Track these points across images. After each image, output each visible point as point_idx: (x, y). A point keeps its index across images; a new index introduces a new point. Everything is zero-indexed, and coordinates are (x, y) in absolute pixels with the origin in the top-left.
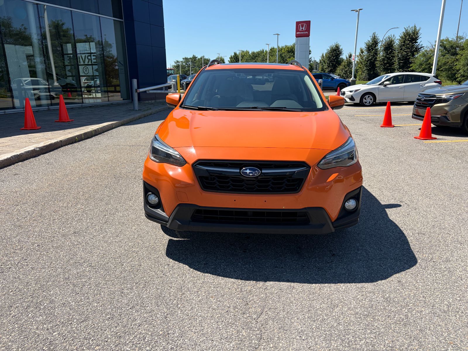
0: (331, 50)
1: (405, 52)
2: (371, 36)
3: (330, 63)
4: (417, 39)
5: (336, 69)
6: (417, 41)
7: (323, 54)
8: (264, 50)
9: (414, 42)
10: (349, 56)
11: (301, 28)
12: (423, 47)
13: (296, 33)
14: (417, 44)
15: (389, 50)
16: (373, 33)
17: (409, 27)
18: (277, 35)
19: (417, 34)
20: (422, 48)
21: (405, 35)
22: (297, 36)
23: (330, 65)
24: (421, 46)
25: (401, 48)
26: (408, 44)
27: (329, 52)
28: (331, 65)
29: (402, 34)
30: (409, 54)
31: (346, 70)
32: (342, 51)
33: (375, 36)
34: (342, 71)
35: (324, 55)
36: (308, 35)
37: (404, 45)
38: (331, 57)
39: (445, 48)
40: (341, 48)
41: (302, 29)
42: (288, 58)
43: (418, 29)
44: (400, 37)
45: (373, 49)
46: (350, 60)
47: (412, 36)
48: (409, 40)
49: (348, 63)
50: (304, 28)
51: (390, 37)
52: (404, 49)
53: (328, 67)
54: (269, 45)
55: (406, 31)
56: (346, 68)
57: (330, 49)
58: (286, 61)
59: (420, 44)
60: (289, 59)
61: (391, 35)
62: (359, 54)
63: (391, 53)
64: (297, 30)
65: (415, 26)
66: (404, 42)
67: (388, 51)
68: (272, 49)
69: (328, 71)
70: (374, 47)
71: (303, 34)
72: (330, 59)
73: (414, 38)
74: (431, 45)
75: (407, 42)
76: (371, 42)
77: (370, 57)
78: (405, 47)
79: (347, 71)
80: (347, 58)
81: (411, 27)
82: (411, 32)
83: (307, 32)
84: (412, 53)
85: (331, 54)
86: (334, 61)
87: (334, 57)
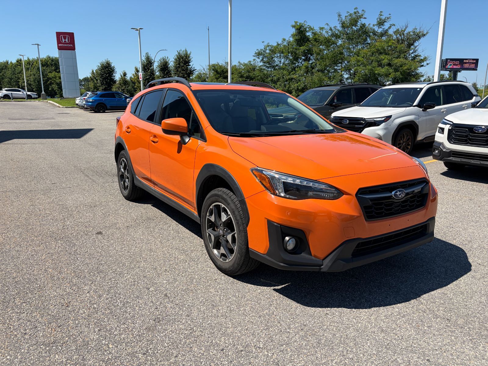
0: (102, 67)
1: (182, 73)
2: (145, 56)
3: (103, 81)
4: (190, 63)
5: (112, 87)
6: (190, 64)
7: (93, 71)
8: (8, 62)
9: (187, 64)
10: (123, 74)
11: (63, 40)
12: (196, 70)
13: (58, 45)
14: (189, 66)
15: (166, 71)
16: (146, 53)
17: (181, 50)
18: (37, 45)
19: (189, 58)
20: (194, 70)
21: (178, 58)
22: (60, 48)
23: (103, 83)
24: (193, 69)
25: (177, 70)
26: (183, 66)
27: (100, 69)
28: (105, 82)
29: (176, 56)
30: (185, 76)
31: (122, 88)
32: (115, 69)
33: (148, 56)
34: (118, 89)
35: (95, 72)
36: (73, 48)
37: (179, 67)
38: (104, 74)
39: (217, 71)
40: (112, 65)
41: (65, 41)
42: (49, 73)
43: (189, 53)
44: (175, 60)
45: (149, 69)
46: (125, 78)
47: (185, 59)
48: (182, 63)
49: (123, 81)
50: (67, 40)
51: (164, 58)
52: (180, 71)
53: (102, 85)
54: (23, 56)
55: (179, 53)
56: (122, 86)
57: (100, 66)
58: (48, 76)
59: (193, 67)
60: (51, 74)
61: (165, 57)
62: (134, 73)
63: (168, 74)
64: (59, 42)
65: (186, 50)
66: (179, 64)
67: (164, 72)
68: (19, 61)
69: (102, 89)
70: (149, 67)
71: (67, 46)
72: (103, 77)
73: (186, 61)
74: (203, 69)
75: (182, 64)
76: (145, 62)
77: (147, 76)
78: (181, 69)
79: (124, 90)
80: (121, 76)
81: (182, 50)
82: (183, 55)
83: (71, 45)
84: (187, 75)
85: (103, 71)
86: (108, 79)
87: (106, 75)
